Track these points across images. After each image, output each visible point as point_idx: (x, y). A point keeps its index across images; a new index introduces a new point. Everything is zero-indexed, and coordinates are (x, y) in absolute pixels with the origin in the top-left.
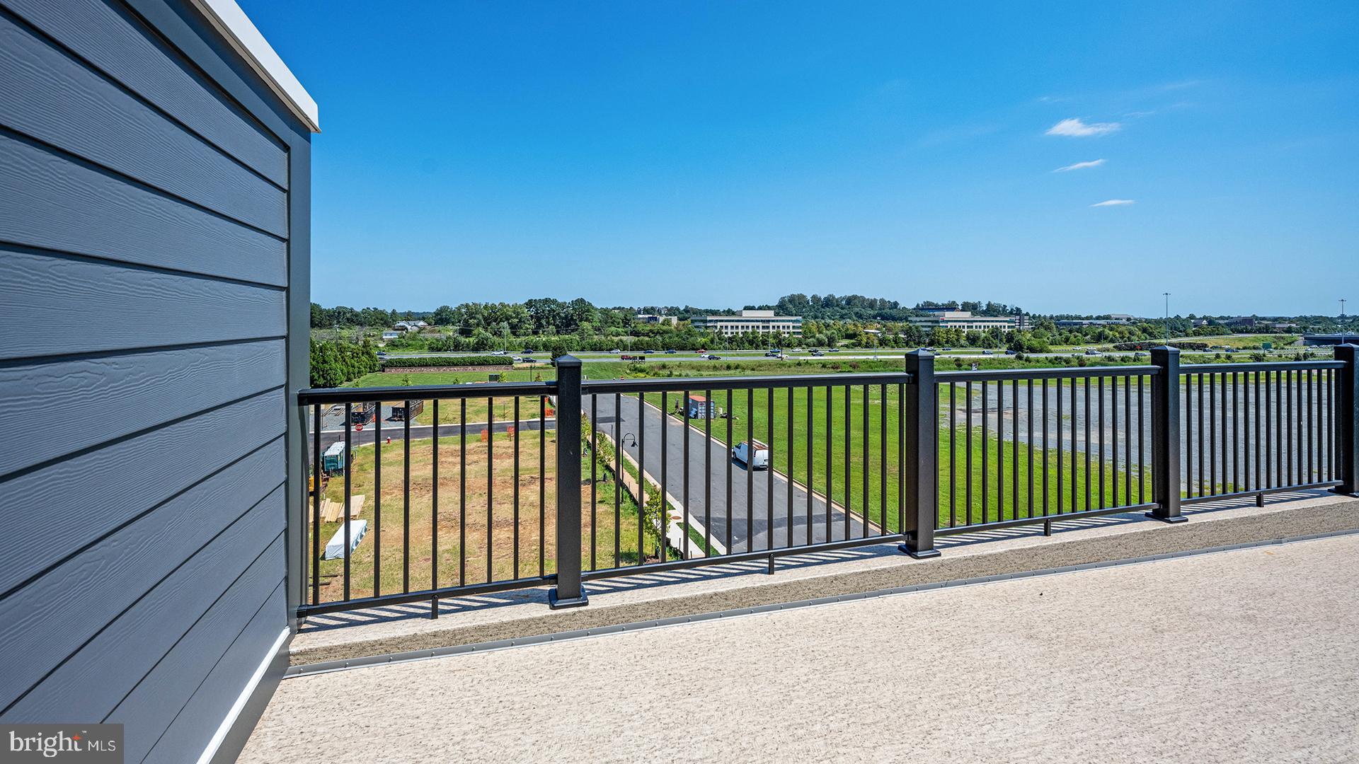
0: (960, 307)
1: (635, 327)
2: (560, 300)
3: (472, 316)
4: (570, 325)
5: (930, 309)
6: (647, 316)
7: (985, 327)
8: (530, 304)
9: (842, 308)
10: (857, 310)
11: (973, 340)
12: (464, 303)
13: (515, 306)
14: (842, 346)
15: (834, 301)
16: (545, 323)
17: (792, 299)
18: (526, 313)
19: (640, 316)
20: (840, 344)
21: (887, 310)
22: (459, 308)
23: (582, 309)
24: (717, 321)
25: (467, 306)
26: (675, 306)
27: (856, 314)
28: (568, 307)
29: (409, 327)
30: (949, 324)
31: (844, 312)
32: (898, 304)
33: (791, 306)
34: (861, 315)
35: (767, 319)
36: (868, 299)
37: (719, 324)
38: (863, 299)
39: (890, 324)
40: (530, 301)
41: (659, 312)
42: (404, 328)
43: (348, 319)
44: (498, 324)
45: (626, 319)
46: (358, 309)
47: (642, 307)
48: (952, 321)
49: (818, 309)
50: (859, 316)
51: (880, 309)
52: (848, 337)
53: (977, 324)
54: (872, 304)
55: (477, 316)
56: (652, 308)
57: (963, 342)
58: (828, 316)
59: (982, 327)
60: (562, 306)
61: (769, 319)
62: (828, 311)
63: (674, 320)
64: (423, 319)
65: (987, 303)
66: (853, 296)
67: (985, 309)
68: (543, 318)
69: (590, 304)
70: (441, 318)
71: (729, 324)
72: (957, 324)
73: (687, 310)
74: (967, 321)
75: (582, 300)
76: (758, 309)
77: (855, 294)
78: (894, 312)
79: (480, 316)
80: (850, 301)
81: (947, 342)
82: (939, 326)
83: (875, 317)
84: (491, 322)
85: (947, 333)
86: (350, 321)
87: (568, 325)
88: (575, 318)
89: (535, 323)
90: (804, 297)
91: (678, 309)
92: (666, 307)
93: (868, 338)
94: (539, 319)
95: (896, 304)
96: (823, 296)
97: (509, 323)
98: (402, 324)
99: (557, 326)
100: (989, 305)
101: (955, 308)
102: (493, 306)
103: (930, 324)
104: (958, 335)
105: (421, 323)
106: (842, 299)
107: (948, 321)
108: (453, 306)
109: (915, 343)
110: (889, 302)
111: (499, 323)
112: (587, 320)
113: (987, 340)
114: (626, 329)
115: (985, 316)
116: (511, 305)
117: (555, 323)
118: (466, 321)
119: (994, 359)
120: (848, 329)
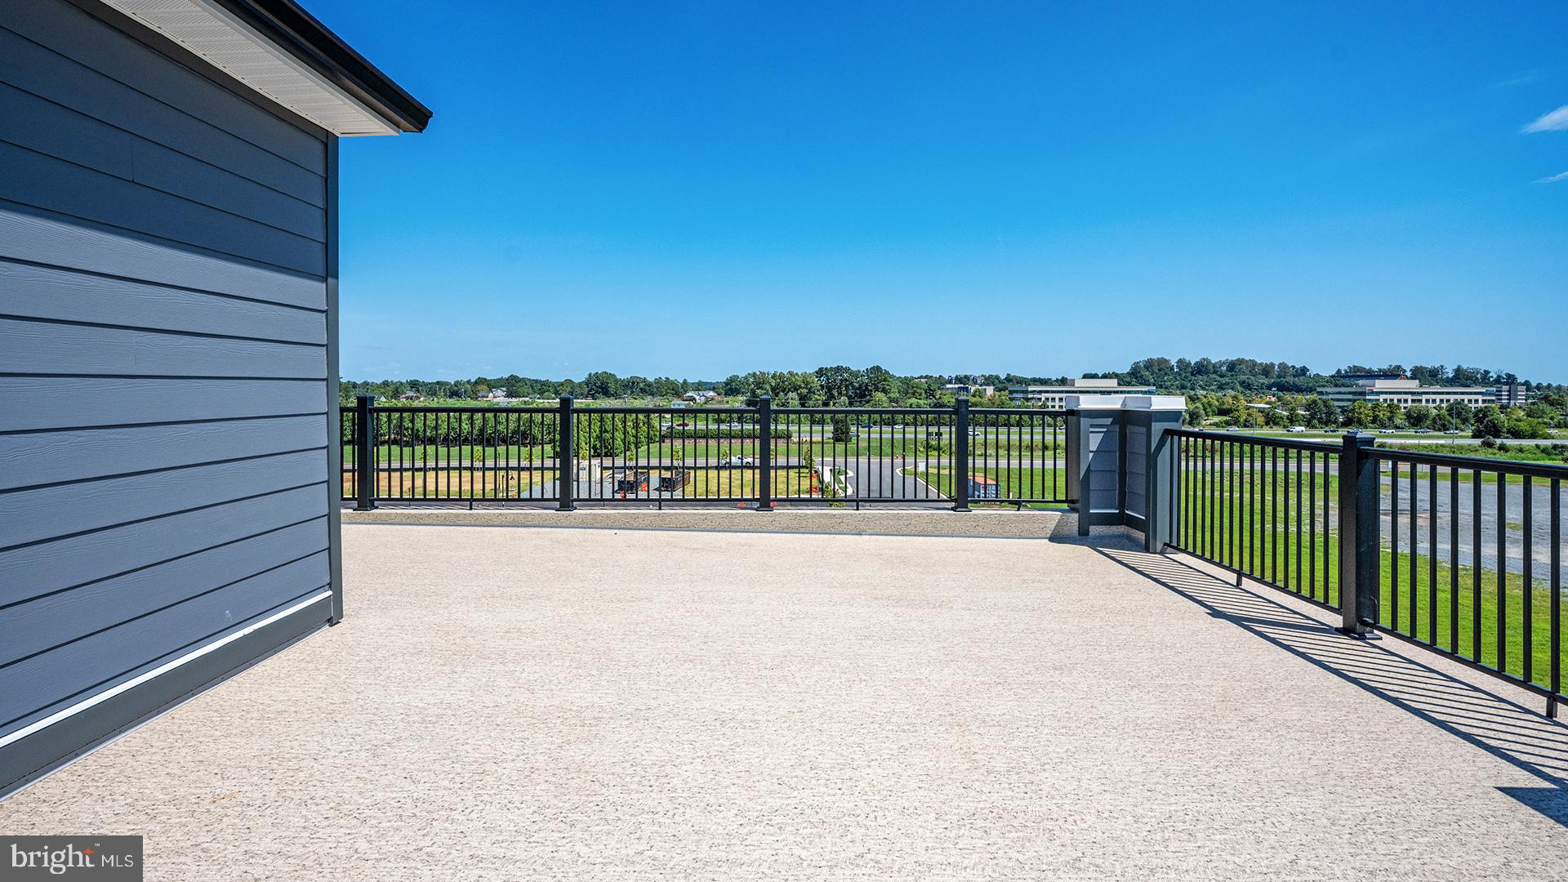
0: (1409, 374)
1: (940, 398)
2: (854, 369)
3: (759, 385)
4: (865, 396)
5: (1358, 376)
6: (957, 386)
7: (1442, 401)
8: (820, 372)
9: (1222, 376)
10: (1243, 377)
11: (1416, 420)
12: (751, 372)
13: (805, 375)
14: (1210, 425)
15: (1211, 367)
16: (836, 394)
17: (1149, 364)
18: (816, 382)
19: (949, 386)
20: (1208, 422)
21: (1290, 379)
22: (746, 378)
23: (878, 378)
24: (1040, 392)
25: (754, 375)
26: (995, 374)
27: (1242, 383)
28: (862, 376)
29: (697, 398)
30: (1382, 398)
31: (1223, 380)
32: (1308, 370)
33: (1147, 373)
34: (1249, 385)
35: (1108, 389)
36: (1261, 364)
37: (1043, 396)
38: (1254, 364)
39: (1288, 397)
40: (821, 369)
41: (975, 382)
42: (692, 399)
43: (641, 389)
44: (786, 395)
45: (930, 389)
46: (651, 379)
47: (954, 376)
48: (1386, 393)
49: (1186, 377)
50: (1247, 386)
51: (1279, 377)
52: (1222, 412)
53: (1428, 397)
54: (1267, 370)
55: (765, 386)
56: (966, 377)
57: (1398, 421)
58: (1200, 386)
59: (1435, 400)
60: (856, 374)
61: (1111, 389)
62: (1201, 379)
63: (990, 390)
64: (714, 389)
65: (1456, 367)
66: (1238, 360)
67: (1451, 375)
68: (834, 388)
69: (887, 373)
70: (731, 388)
71: (1057, 396)
72: (1396, 397)
73: (1009, 379)
74: (1412, 393)
75: (878, 368)
76: (1101, 378)
77: (1241, 357)
78: (1300, 381)
79: (768, 387)
80: (1232, 366)
81: (1373, 422)
82: (1365, 400)
83: (1269, 388)
84: (778, 393)
85: (1373, 409)
86: (643, 391)
87: (862, 396)
88: (870, 388)
89: (826, 393)
90: (1166, 361)
91: (997, 377)
92: (983, 376)
93: (1249, 415)
94: (830, 389)
95: (1304, 370)
96: (1193, 360)
97: (798, 394)
98: (690, 394)
99: (849, 397)
100: (1458, 371)
101: (1399, 375)
102: (781, 376)
103: (1350, 397)
104: (1391, 412)
105: (711, 393)
106: (1222, 364)
107: (1378, 393)
108: (742, 374)
109: (1320, 422)
110: (1293, 367)
111: (788, 392)
112: (884, 391)
113: (1440, 419)
114: (929, 401)
115: (1452, 386)
116: (800, 374)
117: (847, 393)
118: (753, 392)
119: (1442, 446)
120: (1223, 403)
